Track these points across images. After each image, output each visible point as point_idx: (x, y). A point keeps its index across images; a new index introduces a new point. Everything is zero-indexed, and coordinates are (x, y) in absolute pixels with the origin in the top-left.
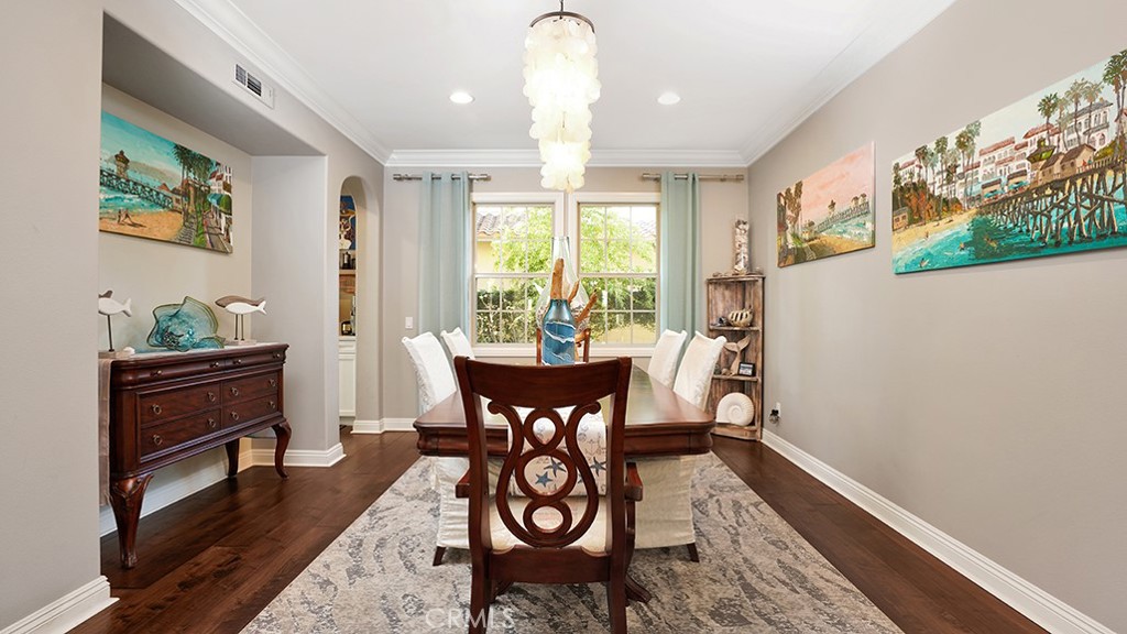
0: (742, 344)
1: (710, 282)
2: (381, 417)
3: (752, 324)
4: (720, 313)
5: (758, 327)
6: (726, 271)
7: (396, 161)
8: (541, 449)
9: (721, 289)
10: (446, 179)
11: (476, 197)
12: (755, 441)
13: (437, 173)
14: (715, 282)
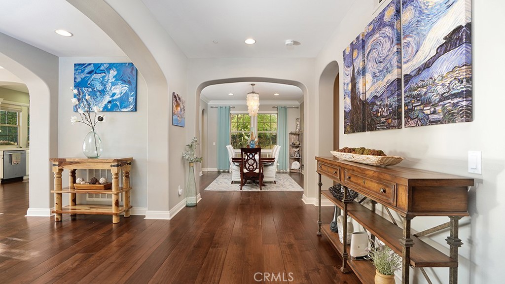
0: (298, 149)
1: (290, 134)
2: (207, 167)
3: (299, 144)
4: (293, 141)
5: (301, 145)
6: (294, 131)
7: (211, 103)
8: (250, 158)
9: (293, 135)
10: (224, 108)
11: (231, 112)
12: (300, 173)
13: (222, 106)
14: (291, 134)
